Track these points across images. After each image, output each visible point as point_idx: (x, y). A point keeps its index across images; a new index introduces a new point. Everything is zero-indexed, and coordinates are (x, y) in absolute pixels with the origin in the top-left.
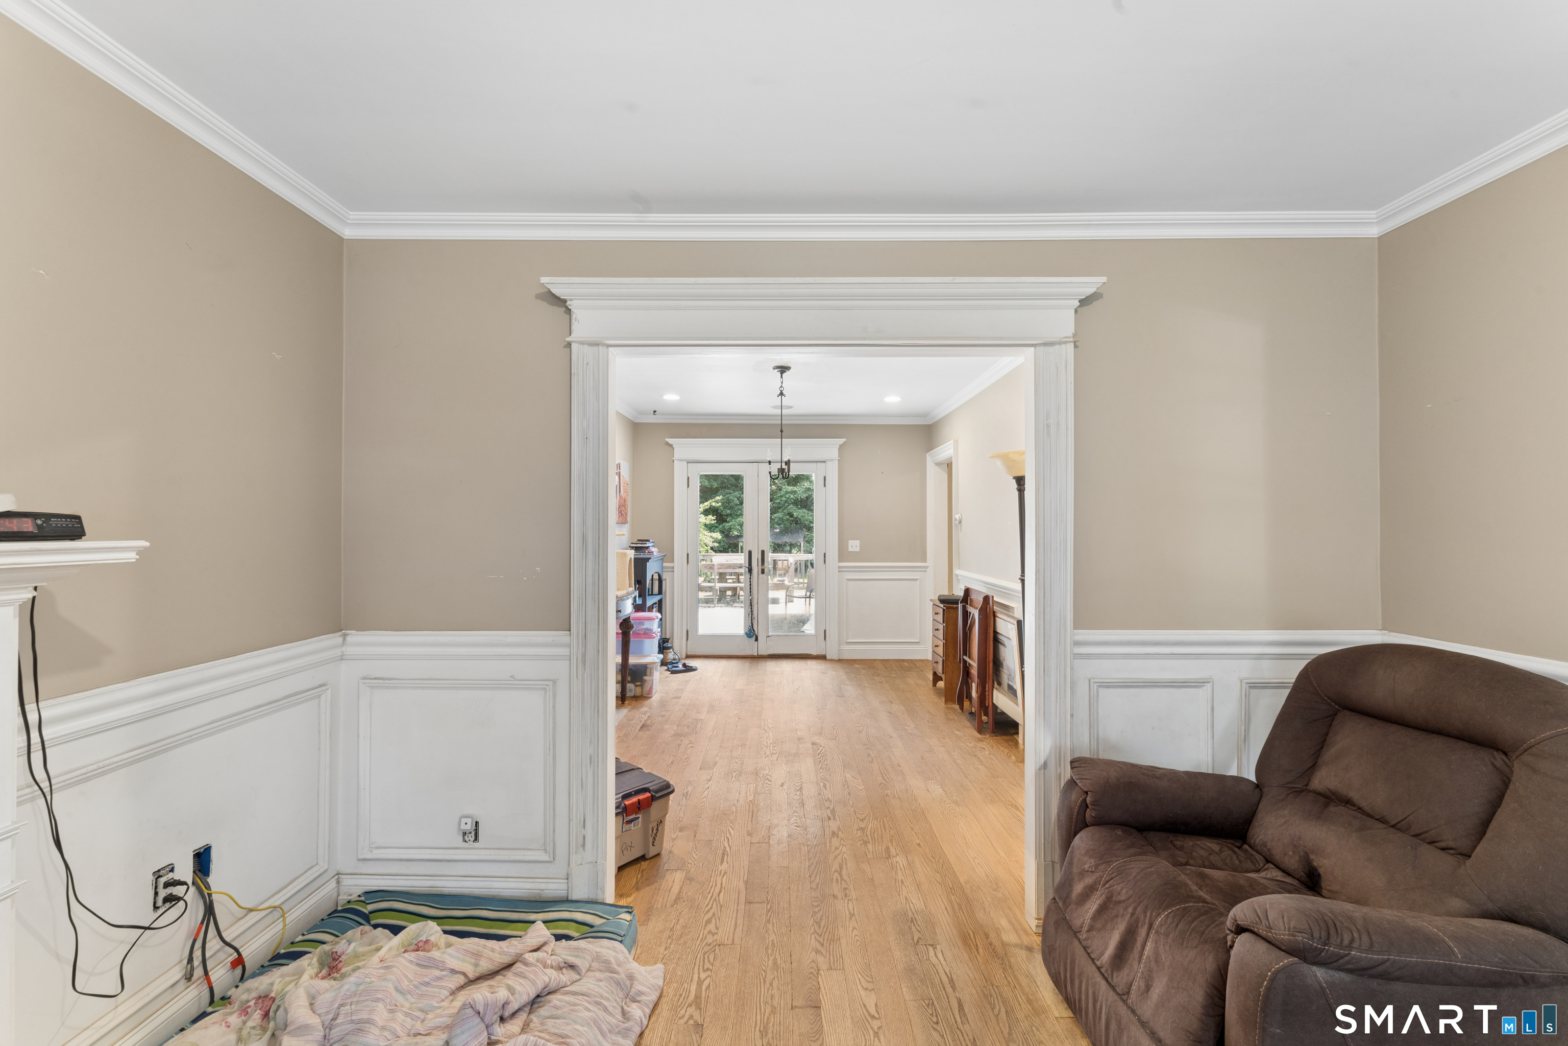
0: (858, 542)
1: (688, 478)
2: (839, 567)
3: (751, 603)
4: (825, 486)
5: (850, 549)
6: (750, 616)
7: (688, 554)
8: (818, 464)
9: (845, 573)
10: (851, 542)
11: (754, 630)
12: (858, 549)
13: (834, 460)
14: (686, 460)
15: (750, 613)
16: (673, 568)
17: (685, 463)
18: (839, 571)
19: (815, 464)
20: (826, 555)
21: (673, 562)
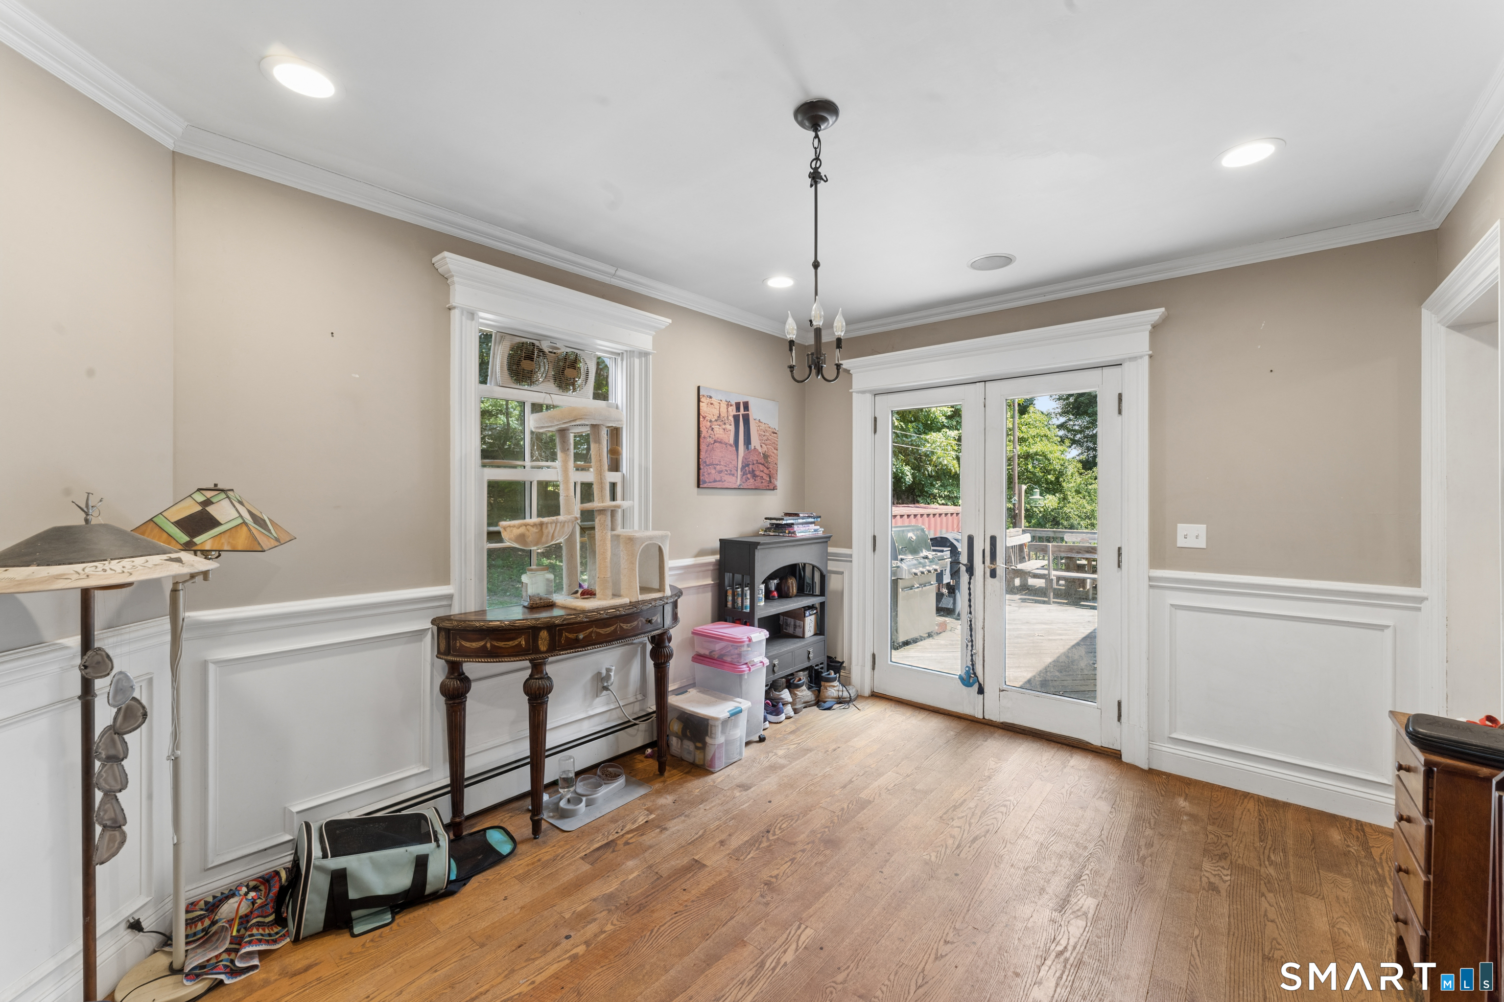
0: (1203, 527)
1: (875, 419)
2: (1150, 579)
3: (971, 625)
4: (1120, 412)
5: (1181, 542)
6: (970, 648)
7: (874, 537)
8: (1105, 370)
9: (1167, 592)
10: (1183, 529)
11: (975, 674)
12: (1202, 543)
13: (1141, 357)
14: (870, 391)
15: (970, 644)
16: (851, 556)
17: (869, 397)
18: (1151, 586)
19: (1099, 371)
20: (1123, 552)
21: (851, 548)
